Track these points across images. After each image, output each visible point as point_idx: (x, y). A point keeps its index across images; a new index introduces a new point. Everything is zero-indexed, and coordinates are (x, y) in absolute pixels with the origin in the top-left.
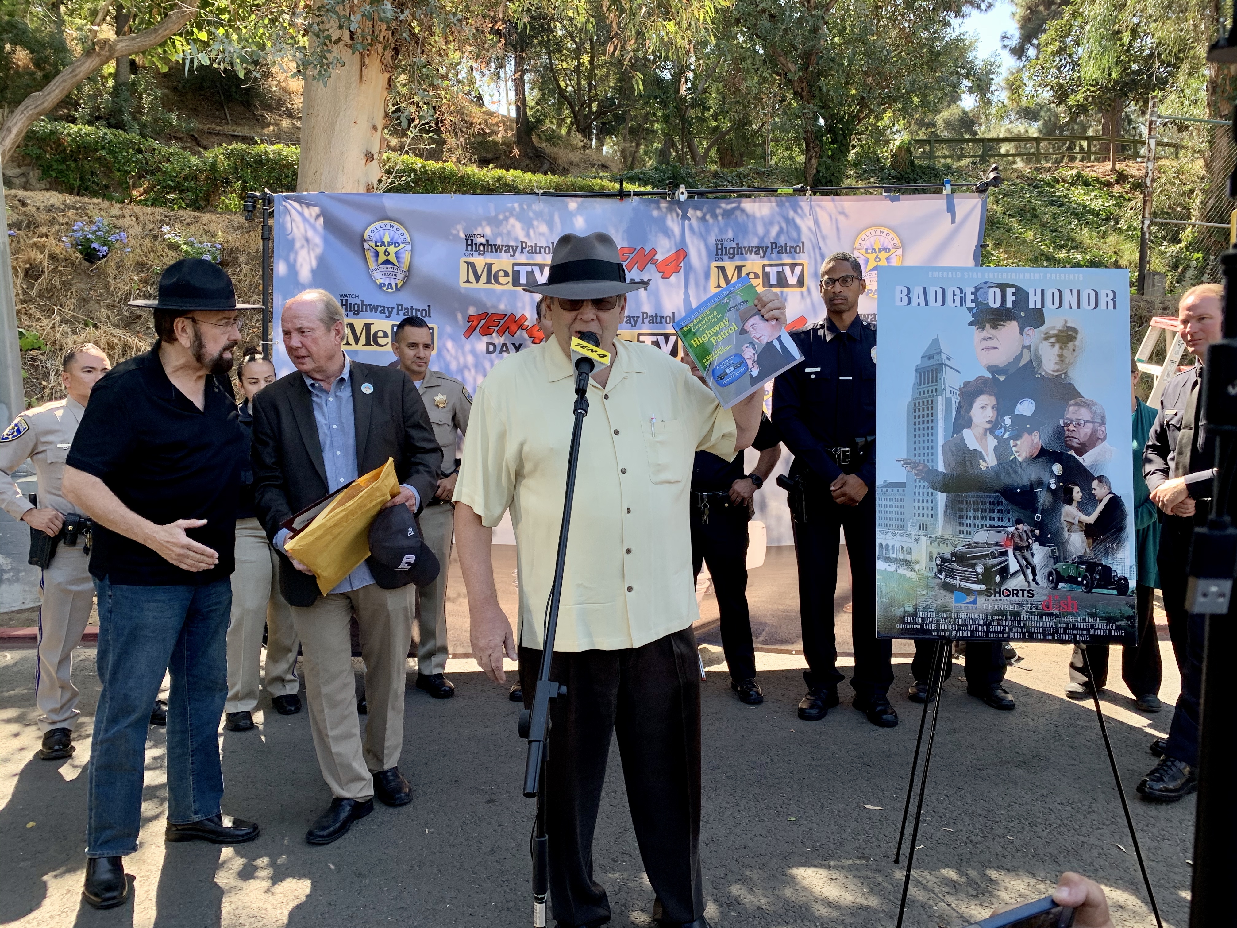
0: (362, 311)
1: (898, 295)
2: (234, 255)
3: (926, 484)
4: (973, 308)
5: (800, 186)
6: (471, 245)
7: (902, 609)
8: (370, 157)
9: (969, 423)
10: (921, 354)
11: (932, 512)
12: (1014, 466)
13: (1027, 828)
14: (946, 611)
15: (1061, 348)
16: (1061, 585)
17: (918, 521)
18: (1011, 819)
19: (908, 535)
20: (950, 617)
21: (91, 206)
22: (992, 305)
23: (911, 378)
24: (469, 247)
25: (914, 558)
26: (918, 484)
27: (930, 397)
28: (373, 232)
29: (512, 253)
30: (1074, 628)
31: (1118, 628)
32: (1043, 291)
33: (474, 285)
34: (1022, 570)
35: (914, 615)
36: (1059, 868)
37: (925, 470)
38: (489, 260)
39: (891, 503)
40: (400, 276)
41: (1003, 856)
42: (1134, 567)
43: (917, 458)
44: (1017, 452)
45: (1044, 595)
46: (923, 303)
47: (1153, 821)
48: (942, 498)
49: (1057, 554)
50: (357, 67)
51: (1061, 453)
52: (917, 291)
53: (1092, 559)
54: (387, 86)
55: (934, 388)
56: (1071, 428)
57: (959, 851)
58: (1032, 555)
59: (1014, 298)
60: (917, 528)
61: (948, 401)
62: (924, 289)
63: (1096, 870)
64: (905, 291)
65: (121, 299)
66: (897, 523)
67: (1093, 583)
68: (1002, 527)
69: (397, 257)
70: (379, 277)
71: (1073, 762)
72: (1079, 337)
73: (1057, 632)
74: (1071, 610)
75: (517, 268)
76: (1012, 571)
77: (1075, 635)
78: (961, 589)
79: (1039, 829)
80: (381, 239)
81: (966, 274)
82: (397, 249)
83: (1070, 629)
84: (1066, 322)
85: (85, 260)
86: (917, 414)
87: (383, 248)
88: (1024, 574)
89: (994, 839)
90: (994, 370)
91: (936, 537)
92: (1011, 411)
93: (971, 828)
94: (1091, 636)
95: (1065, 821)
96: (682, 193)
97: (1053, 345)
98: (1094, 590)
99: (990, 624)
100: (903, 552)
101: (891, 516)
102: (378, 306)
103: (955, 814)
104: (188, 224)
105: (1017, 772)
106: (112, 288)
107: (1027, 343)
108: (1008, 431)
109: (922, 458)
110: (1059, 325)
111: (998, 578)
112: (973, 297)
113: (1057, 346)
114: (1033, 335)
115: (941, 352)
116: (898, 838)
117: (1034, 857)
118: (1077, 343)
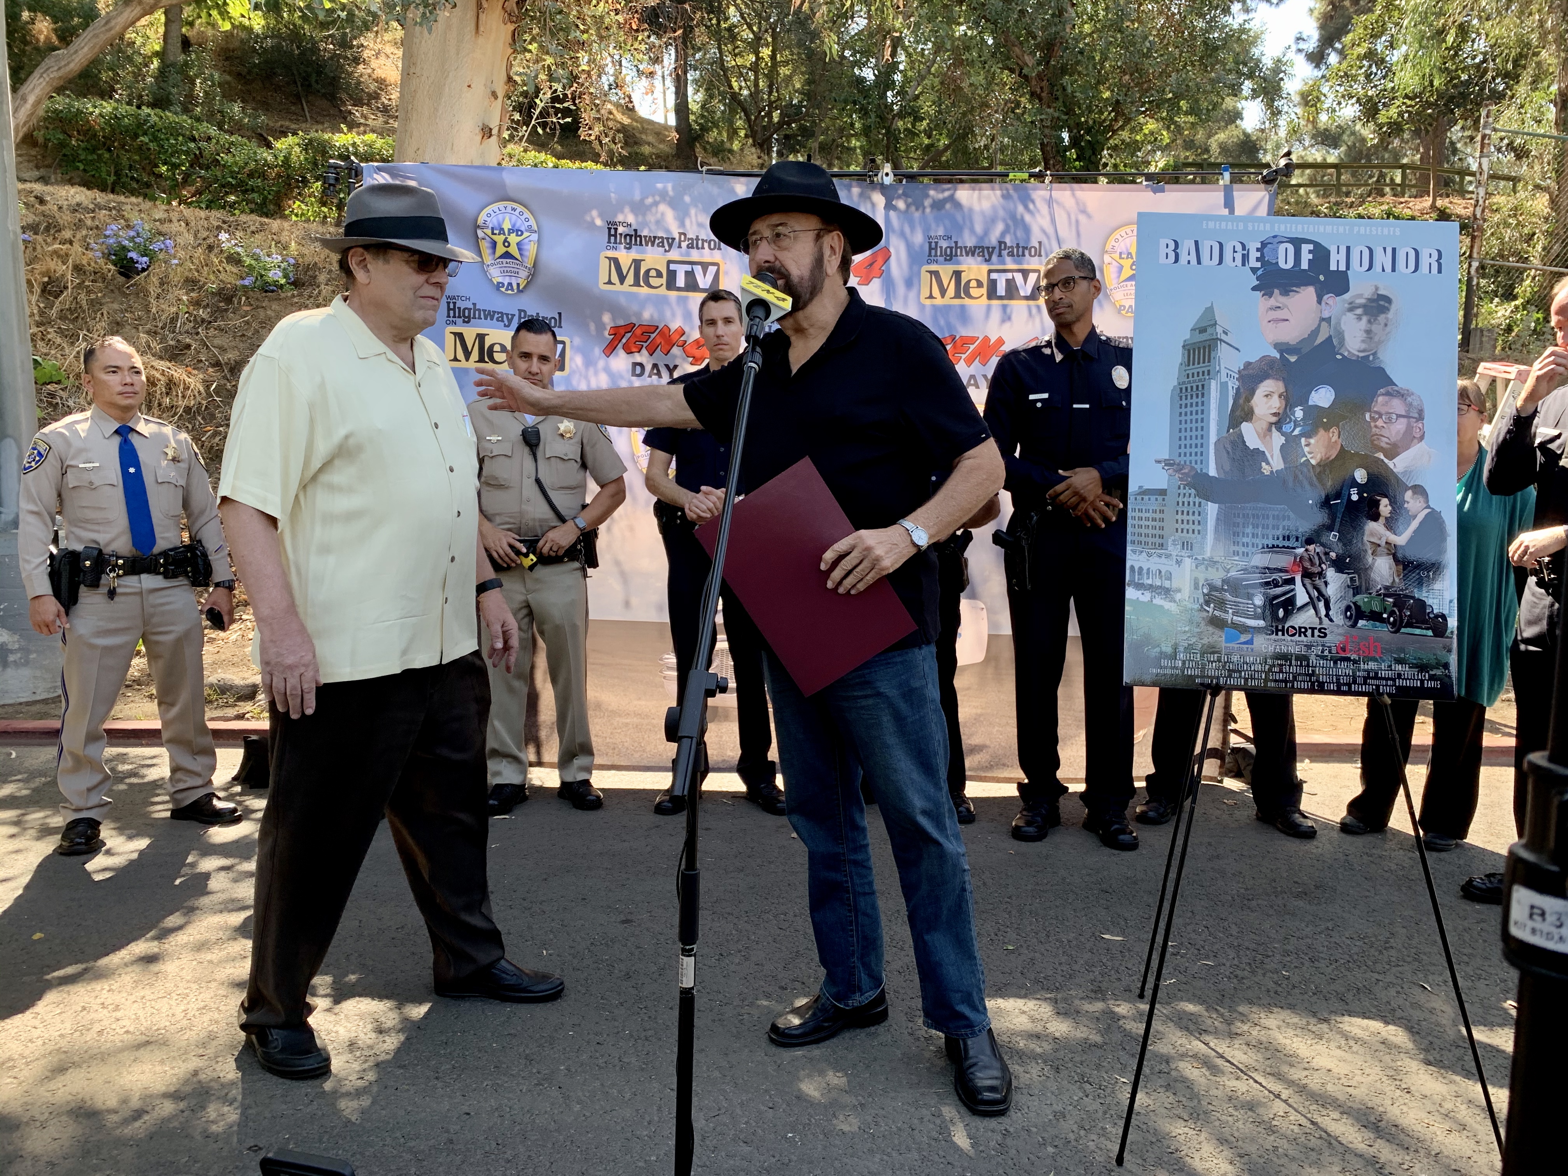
0: (474, 318)
1: (1163, 250)
2: (310, 273)
3: (1193, 491)
4: (1258, 269)
5: (1037, 170)
6: (615, 236)
7: (1158, 649)
8: (487, 132)
9: (1248, 415)
10: (1191, 326)
11: (1200, 528)
12: (1305, 470)
13: (1307, 964)
14: (1213, 653)
15: (1369, 322)
16: (1361, 623)
17: (1181, 538)
18: (1287, 953)
19: (1168, 556)
20: (1219, 661)
21: (129, 207)
22: (1282, 265)
23: (1178, 356)
24: (612, 238)
25: (1175, 585)
26: (1182, 491)
27: (1200, 381)
28: (489, 215)
29: (667, 248)
30: (1376, 677)
31: (1432, 678)
32: (1348, 248)
33: (618, 287)
34: (1312, 603)
35: (1174, 657)
36: (1346, 1007)
37: (1193, 473)
38: (638, 257)
39: (1147, 515)
40: (524, 274)
41: (1276, 993)
42: (1456, 601)
43: (1183, 458)
44: (1310, 453)
45: (1339, 634)
46: (1194, 261)
47: (1465, 958)
48: (1212, 509)
49: (1357, 583)
50: (471, 14)
51: (1366, 456)
52: (1187, 245)
53: (1402, 590)
54: (510, 41)
55: (1206, 369)
56: (1380, 423)
57: (1220, 987)
58: (1326, 583)
59: (1311, 256)
60: (1179, 547)
61: (1224, 386)
62: (1196, 243)
63: (1394, 1010)
64: (1172, 245)
65: (165, 324)
66: (1154, 540)
67: (1402, 620)
68: (1288, 547)
69: (519, 249)
70: (496, 274)
71: (1367, 894)
72: (1393, 308)
73: (1355, 682)
74: (1374, 654)
75: (673, 267)
76: (1299, 603)
77: (1378, 686)
78: (1235, 626)
79: (1322, 964)
80: (500, 225)
81: (1250, 224)
82: (520, 238)
83: (1372, 678)
84: (1377, 289)
85: (121, 273)
86: (1184, 402)
87: (502, 237)
88: (1315, 608)
89: (1264, 975)
90: (1283, 348)
91: (1204, 559)
92: (1303, 401)
93: (1236, 962)
94: (1399, 688)
95: (1356, 957)
96: (887, 174)
97: (1359, 318)
98: (1403, 630)
99: (1270, 670)
100: (1161, 578)
101: (1147, 531)
102: (494, 312)
103: (1217, 946)
104: (253, 232)
105: (1296, 903)
106: (154, 310)
107: (1326, 315)
108: (1299, 425)
109: (1188, 458)
110: (1368, 293)
111: (1281, 613)
112: (1258, 254)
113: (1365, 319)
114: (1334, 304)
115: (1216, 324)
116: (1143, 970)
117: (1314, 994)
118: (1390, 315)
